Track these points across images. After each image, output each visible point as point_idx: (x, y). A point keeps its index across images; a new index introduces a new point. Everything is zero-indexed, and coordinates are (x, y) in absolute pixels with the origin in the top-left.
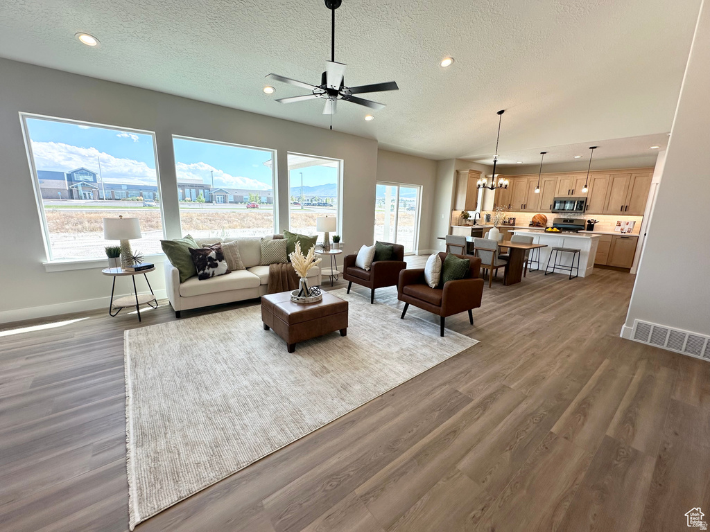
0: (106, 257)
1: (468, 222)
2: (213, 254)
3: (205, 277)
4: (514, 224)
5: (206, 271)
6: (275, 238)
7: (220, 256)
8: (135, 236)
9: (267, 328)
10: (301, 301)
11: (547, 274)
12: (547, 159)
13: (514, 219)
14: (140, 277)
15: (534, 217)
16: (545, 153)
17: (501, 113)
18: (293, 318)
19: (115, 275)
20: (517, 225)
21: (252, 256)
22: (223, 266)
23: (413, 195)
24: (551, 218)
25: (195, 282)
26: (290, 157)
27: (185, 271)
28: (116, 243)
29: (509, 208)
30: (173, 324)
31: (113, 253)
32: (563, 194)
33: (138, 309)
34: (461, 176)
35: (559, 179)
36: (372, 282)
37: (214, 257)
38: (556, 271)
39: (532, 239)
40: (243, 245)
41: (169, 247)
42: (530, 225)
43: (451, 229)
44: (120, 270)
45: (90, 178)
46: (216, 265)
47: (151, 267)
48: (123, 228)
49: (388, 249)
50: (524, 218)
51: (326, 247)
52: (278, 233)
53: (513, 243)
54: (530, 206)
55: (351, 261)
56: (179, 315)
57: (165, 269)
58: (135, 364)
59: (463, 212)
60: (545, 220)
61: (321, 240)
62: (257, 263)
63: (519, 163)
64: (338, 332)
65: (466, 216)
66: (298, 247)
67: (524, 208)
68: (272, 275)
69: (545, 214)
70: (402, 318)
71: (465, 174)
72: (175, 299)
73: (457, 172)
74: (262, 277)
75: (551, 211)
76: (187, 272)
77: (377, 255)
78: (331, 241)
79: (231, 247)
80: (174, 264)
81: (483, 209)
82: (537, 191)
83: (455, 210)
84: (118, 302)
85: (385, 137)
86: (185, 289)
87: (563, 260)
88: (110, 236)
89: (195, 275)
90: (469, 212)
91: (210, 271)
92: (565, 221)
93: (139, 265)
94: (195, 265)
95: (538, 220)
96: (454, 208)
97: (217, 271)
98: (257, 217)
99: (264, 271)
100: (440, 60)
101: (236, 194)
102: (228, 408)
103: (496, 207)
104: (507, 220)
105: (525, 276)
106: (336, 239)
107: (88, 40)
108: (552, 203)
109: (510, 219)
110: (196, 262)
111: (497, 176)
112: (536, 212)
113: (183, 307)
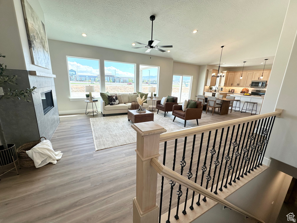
0: (85, 97)
1: (212, 91)
2: (114, 98)
3: (112, 104)
4: (234, 92)
5: (112, 103)
6: (134, 94)
7: (117, 98)
8: (93, 91)
9: (129, 120)
10: (139, 112)
11: (241, 112)
12: (246, 64)
13: (234, 90)
14: (94, 103)
15: (243, 89)
16: (245, 62)
17: (222, 47)
18: (136, 116)
19: (88, 102)
20: (235, 92)
21: (126, 99)
22: (117, 101)
23: (189, 79)
24: (251, 90)
25: (109, 106)
26: (140, 66)
27: (106, 102)
28: (88, 93)
29: (232, 85)
30: (103, 118)
31: (88, 96)
32: (256, 79)
33: (93, 113)
34: (209, 72)
35: (255, 73)
36: (165, 109)
37: (115, 99)
38: (247, 111)
39: (235, 97)
40: (124, 96)
41: (102, 95)
42: (241, 92)
43: (204, 93)
45: (74, 73)
46: (115, 101)
47: (97, 101)
48: (90, 89)
49: (171, 98)
50: (239, 89)
51: (151, 98)
52: (135, 92)
53: (227, 99)
54: (241, 84)
55: (159, 102)
56: (104, 115)
57: (101, 101)
58: (93, 125)
59: (210, 87)
60: (248, 91)
61: (149, 95)
62: (128, 102)
63: (236, 66)
65: (211, 89)
66: (139, 96)
67: (238, 85)
68: (132, 105)
69: (248, 88)
70: (173, 121)
71: (211, 71)
72: (103, 111)
73: (208, 70)
74: (129, 106)
75: (250, 86)
76: (107, 103)
77: (167, 100)
78: (153, 96)
79: (120, 96)
80: (103, 100)
81: (219, 86)
82: (241, 78)
83: (206, 86)
84: (88, 110)
85: (176, 58)
86: (106, 108)
87: (250, 107)
88: (87, 91)
89: (109, 104)
90: (213, 87)
91: (113, 103)
92: (257, 91)
93: (94, 100)
94: (109, 101)
95: (244, 90)
96: (206, 85)
97: (115, 103)
98: (131, 88)
99: (130, 104)
100: (192, 31)
101: (124, 79)
102: (116, 136)
103: (225, 85)
104: (231, 90)
105: (231, 113)
106: (155, 95)
107: (84, 35)
108: (251, 83)
109: (232, 90)
110: (109, 100)
111: (226, 71)
112: (244, 87)
113: (105, 113)
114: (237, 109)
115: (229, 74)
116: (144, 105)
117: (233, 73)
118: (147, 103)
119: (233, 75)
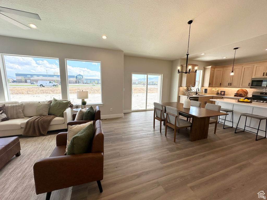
4: (224, 95)
11: (236, 132)
12: (239, 52)
13: (224, 92)
15: (238, 91)
16: (237, 48)
17: (190, 22)
20: (227, 95)
21: (32, 111)
29: (220, 85)
32: (258, 76)
34: (184, 68)
42: (235, 96)
43: (179, 97)
45: (81, 77)
50: (232, 91)
54: (234, 84)
60: (246, 93)
67: (230, 85)
68: (28, 123)
69: (246, 89)
73: (182, 66)
74: (22, 124)
75: (249, 87)
81: (203, 86)
82: (232, 74)
83: (181, 87)
92: (262, 93)
95: (241, 93)
96: (180, 85)
103: (211, 85)
104: (219, 92)
105: (215, 133)
106: (85, 103)
108: (250, 82)
109: (221, 92)
111: (210, 67)
112: (239, 88)
114: (229, 124)
115: (216, 70)
117: (222, 69)
119: (222, 71)
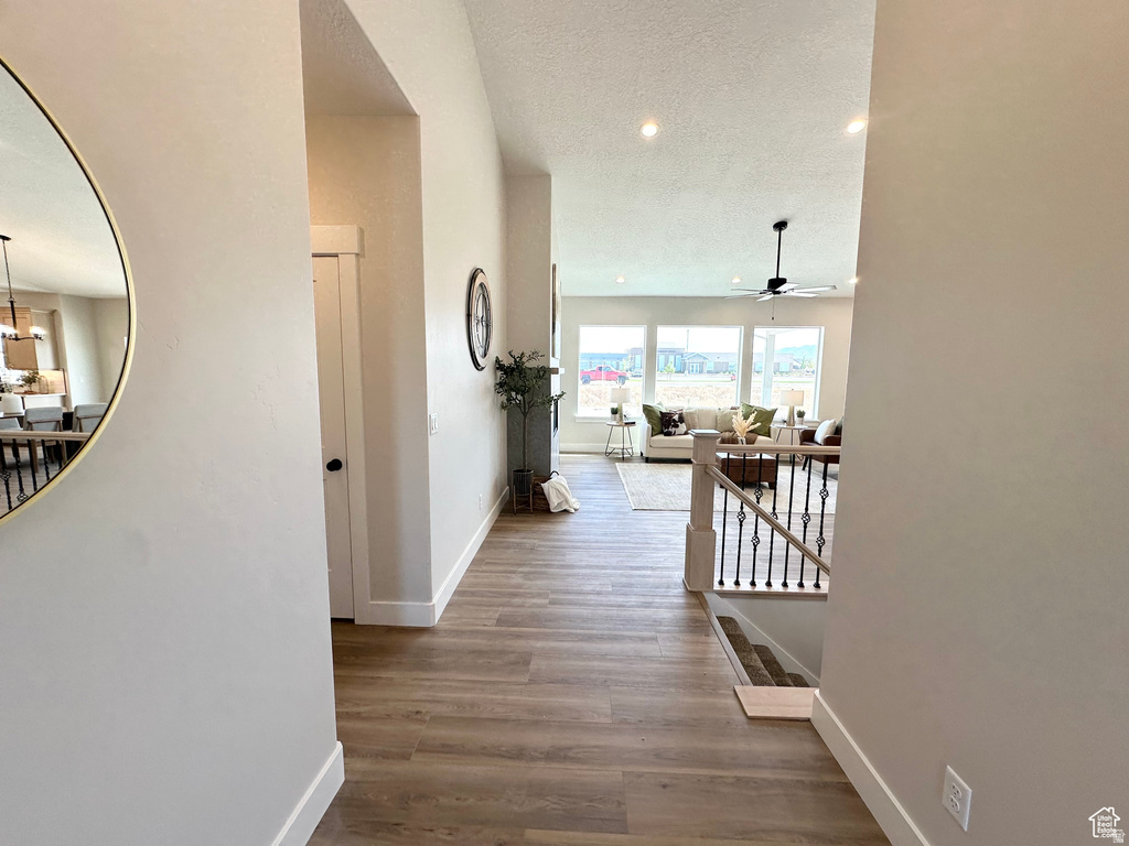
0: (609, 414)
2: (676, 417)
3: (668, 434)
5: (670, 430)
6: (732, 409)
7: (681, 419)
8: (627, 400)
14: (626, 428)
19: (613, 426)
21: (708, 423)
22: (683, 427)
25: (661, 437)
26: (758, 331)
27: (655, 428)
28: (615, 406)
30: (644, 465)
31: (614, 412)
37: (677, 420)
40: (702, 413)
41: (647, 410)
44: (614, 423)
46: (677, 426)
47: (634, 423)
48: (621, 395)
51: (789, 422)
52: (734, 405)
55: (809, 435)
56: (648, 460)
57: (643, 425)
61: (782, 414)
64: (767, 484)
72: (646, 448)
76: (658, 429)
78: (796, 416)
79: (691, 414)
80: (649, 422)
84: (613, 446)
86: (654, 441)
88: (613, 401)
89: (662, 432)
91: (672, 430)
93: (627, 421)
94: (662, 425)
97: (678, 431)
106: (801, 415)
107: (620, 280)
110: (664, 423)
113: (650, 456)
116: (761, 442)
118: (769, 436)
